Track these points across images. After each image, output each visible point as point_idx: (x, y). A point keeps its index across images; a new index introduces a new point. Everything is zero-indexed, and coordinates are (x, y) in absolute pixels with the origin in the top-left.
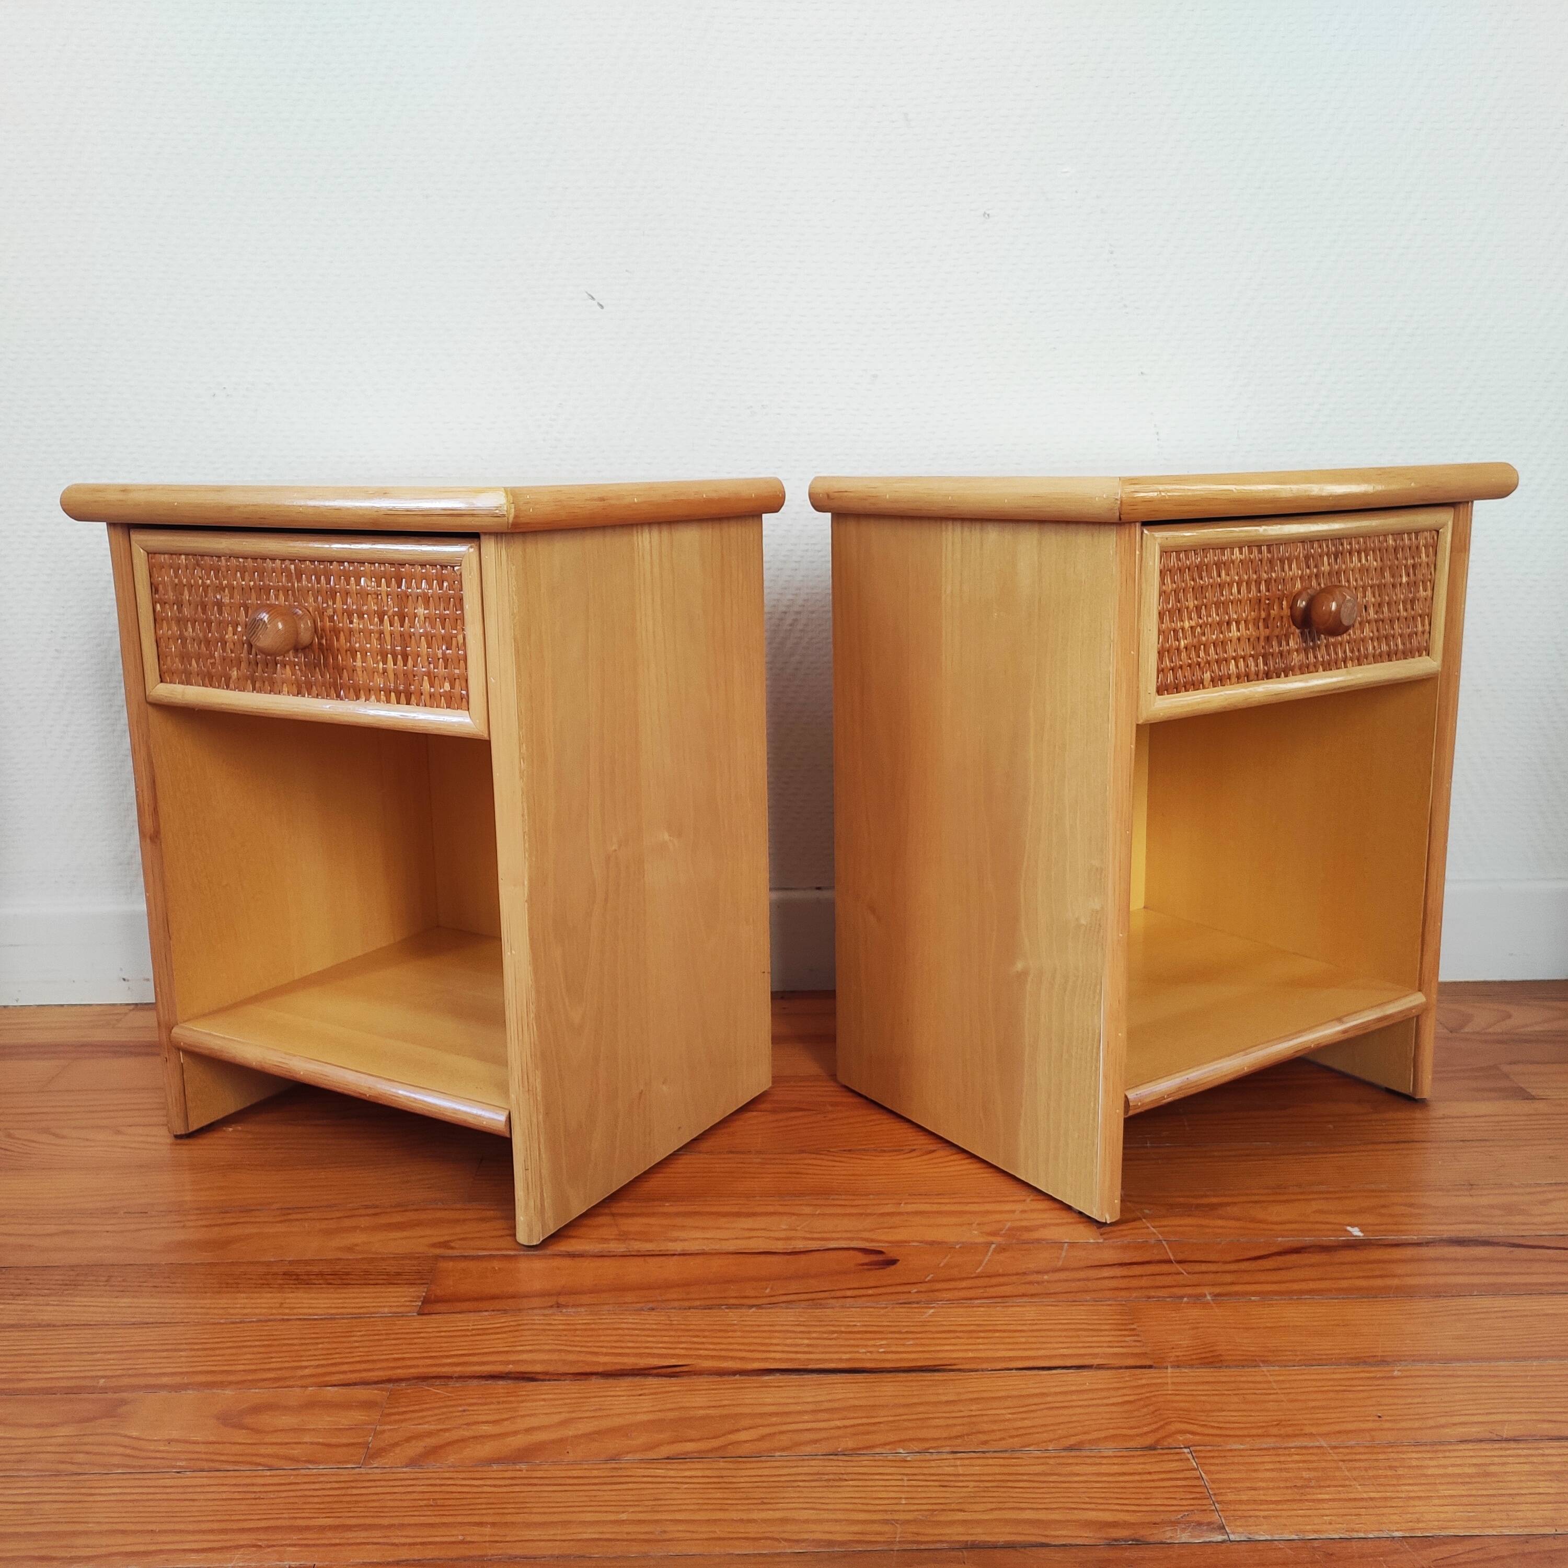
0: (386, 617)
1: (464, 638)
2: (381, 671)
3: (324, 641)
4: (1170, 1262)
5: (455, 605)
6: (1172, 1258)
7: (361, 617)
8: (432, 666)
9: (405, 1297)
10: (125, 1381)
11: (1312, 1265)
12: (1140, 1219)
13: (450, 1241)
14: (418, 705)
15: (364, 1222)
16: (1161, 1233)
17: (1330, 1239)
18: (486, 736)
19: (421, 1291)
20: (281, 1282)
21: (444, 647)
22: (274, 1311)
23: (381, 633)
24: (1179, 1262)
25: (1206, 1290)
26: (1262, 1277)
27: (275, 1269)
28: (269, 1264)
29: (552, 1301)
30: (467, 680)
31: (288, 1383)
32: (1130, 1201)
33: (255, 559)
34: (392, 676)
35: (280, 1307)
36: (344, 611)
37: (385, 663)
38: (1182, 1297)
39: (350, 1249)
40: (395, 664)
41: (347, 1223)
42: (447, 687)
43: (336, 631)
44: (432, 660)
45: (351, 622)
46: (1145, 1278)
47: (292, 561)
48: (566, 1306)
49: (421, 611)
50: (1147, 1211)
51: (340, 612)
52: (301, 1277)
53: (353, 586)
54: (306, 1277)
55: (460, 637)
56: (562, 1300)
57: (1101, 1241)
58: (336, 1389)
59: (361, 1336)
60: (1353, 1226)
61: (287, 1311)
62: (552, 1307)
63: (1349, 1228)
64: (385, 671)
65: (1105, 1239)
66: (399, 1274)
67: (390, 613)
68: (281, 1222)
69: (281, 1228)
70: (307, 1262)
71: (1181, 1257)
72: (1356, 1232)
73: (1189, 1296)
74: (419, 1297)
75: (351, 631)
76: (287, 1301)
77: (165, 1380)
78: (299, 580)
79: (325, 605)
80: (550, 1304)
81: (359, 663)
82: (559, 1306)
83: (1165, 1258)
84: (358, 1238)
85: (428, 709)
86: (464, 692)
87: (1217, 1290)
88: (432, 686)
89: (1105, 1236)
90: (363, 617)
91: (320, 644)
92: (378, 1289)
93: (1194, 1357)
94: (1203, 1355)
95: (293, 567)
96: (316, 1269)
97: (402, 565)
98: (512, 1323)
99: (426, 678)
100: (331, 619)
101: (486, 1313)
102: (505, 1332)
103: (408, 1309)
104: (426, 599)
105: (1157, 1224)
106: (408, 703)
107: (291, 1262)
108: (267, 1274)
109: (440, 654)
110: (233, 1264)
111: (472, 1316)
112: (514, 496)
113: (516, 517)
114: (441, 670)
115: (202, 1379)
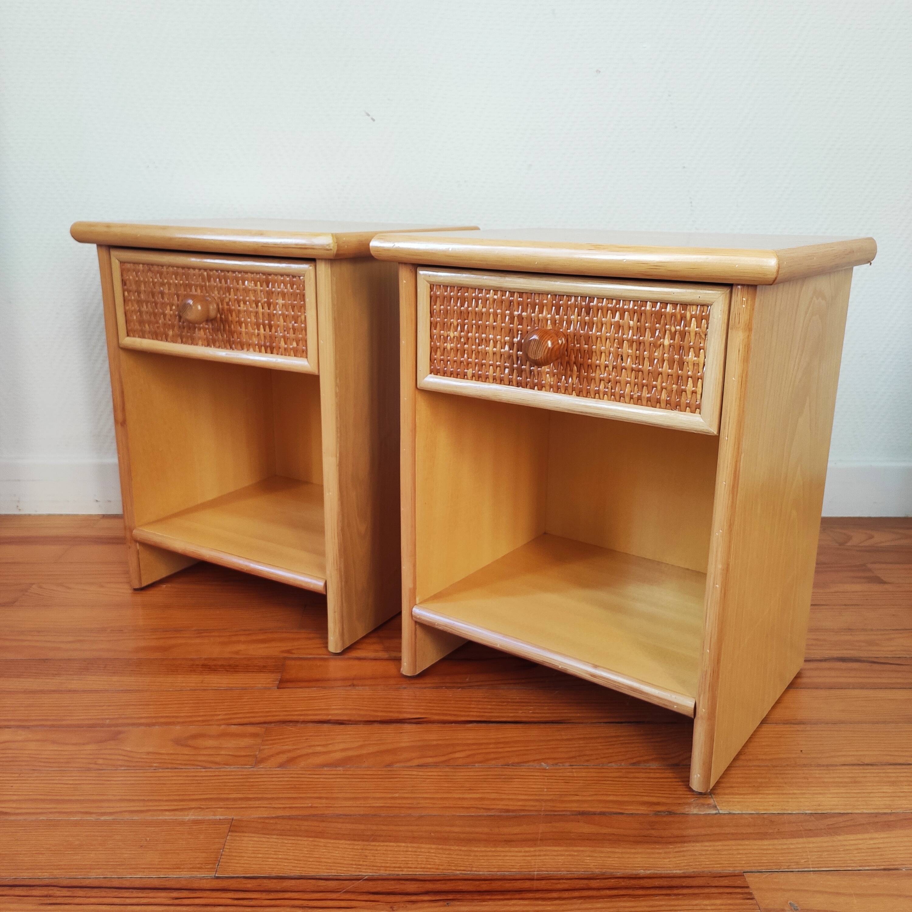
0: (260, 304)
1: (305, 318)
2: (256, 334)
3: (223, 316)
5: (300, 299)
7: (245, 303)
8: (286, 333)
9: (269, 679)
10: (120, 721)
13: (293, 650)
14: (277, 354)
15: (243, 638)
18: (317, 373)
19: (278, 676)
20: (201, 669)
21: (293, 322)
22: (199, 685)
23: (257, 313)
27: (197, 663)
28: (192, 660)
29: (350, 683)
30: (306, 341)
31: (211, 723)
33: (183, 268)
34: (262, 338)
35: (202, 683)
36: (235, 300)
37: (259, 330)
39: (237, 653)
40: (264, 331)
41: (234, 639)
42: (295, 344)
43: (230, 311)
44: (286, 329)
45: (239, 306)
47: (205, 270)
48: (358, 686)
49: (281, 301)
51: (233, 300)
53: (241, 286)
54: (213, 667)
55: (303, 317)
56: (355, 682)
58: (235, 726)
59: (246, 699)
61: (206, 685)
62: (350, 686)
64: (258, 335)
66: (264, 667)
67: (262, 302)
68: (197, 637)
69: (198, 641)
70: (214, 660)
74: (277, 679)
75: (239, 311)
76: (205, 680)
77: (143, 721)
78: (209, 281)
79: (224, 296)
81: (243, 329)
82: (353, 685)
84: (241, 647)
85: (283, 356)
86: (304, 348)
88: (286, 343)
90: (246, 304)
91: (221, 318)
92: (254, 674)
95: (205, 273)
96: (220, 663)
97: (270, 274)
98: (328, 694)
99: (282, 339)
100: (228, 304)
101: (315, 689)
103: (271, 685)
104: (283, 295)
106: (272, 353)
107: (206, 659)
108: (193, 665)
109: (291, 326)
110: (173, 659)
111: (307, 690)
112: (337, 239)
113: (338, 250)
114: (291, 335)
115: (163, 720)
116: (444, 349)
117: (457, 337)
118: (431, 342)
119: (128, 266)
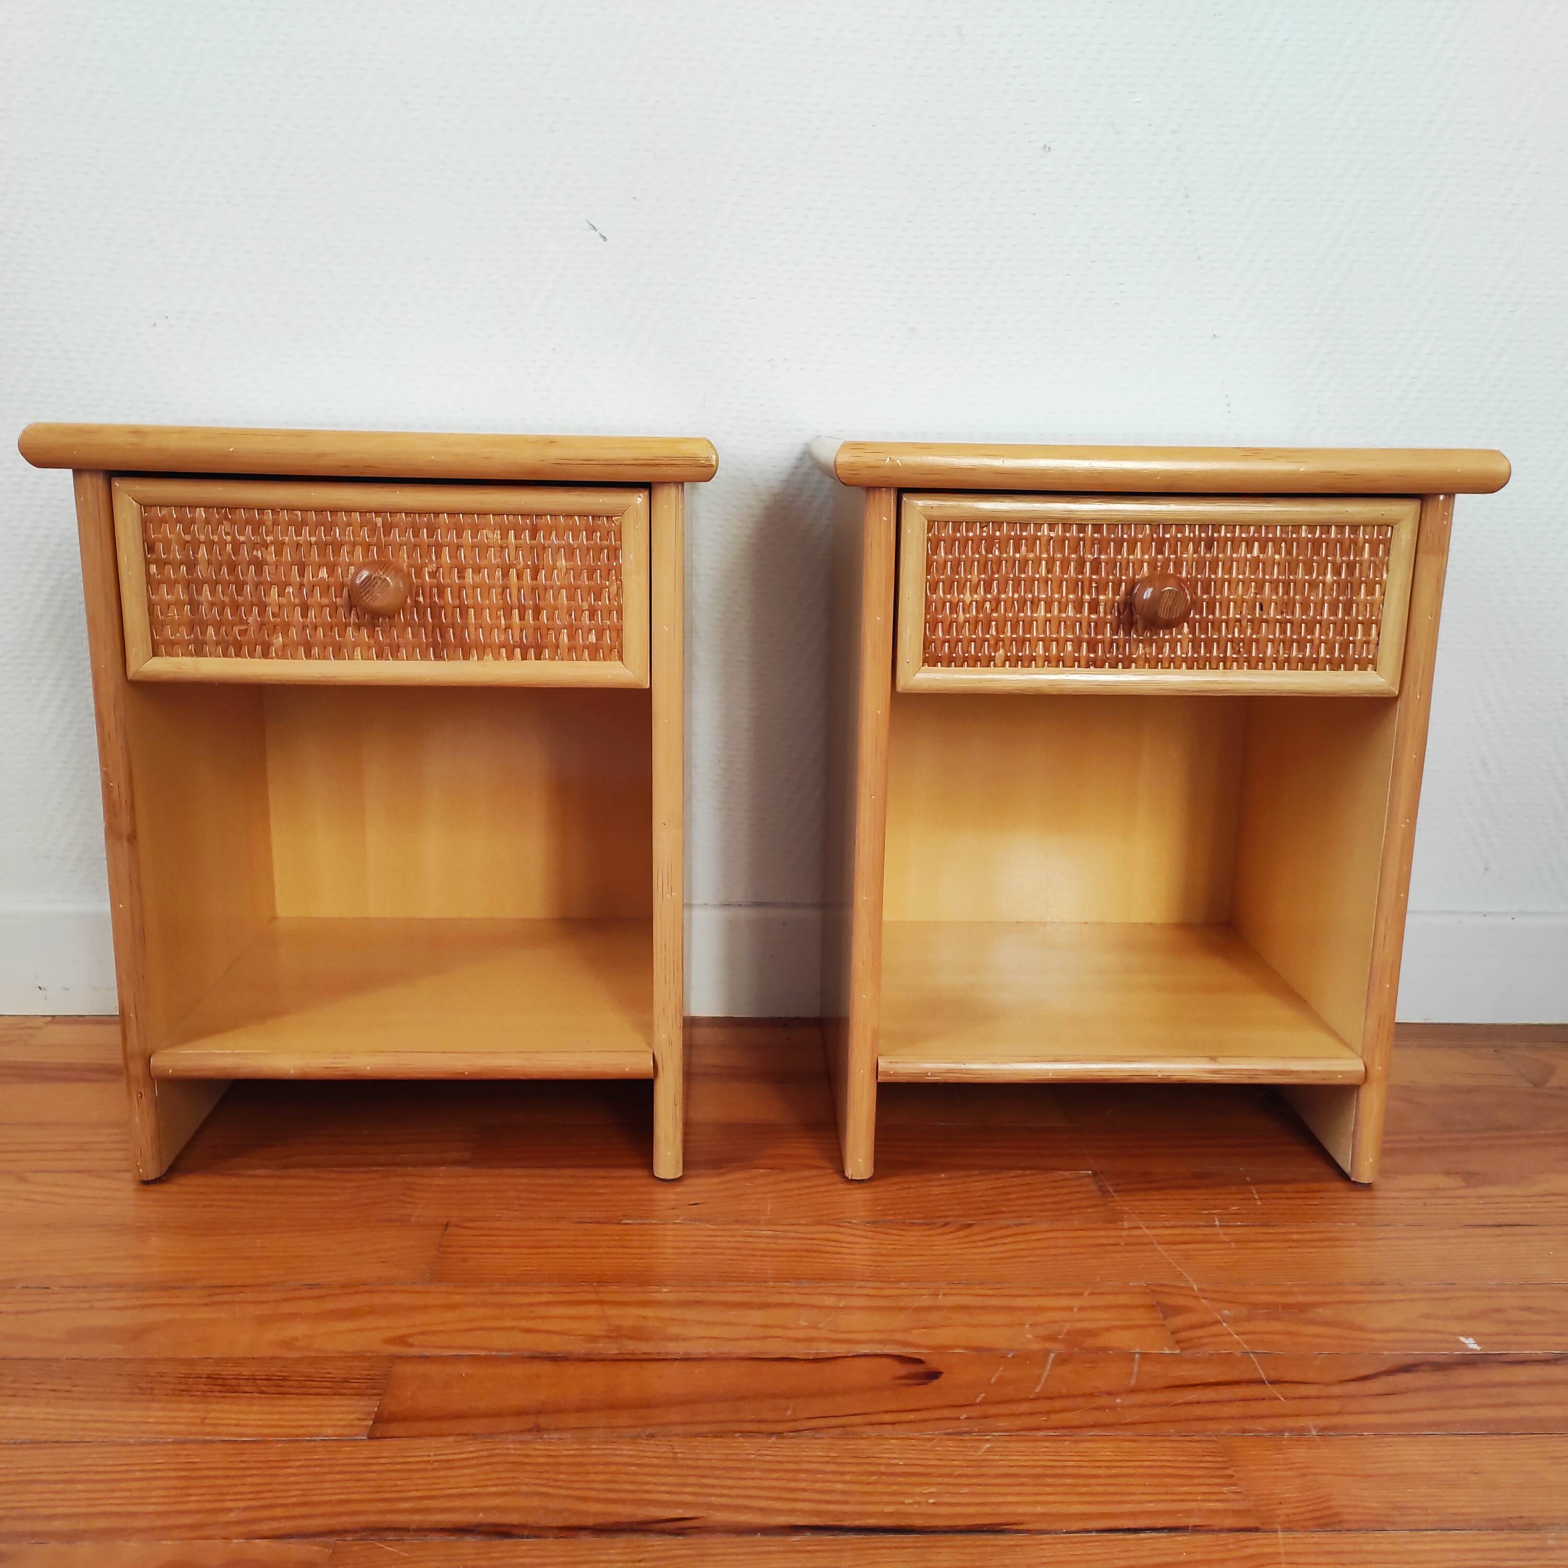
4: (1261, 1382)
6: (1264, 1378)
9: (353, 1413)
10: (7, 1526)
11: (1428, 1389)
12: (1219, 1322)
13: (411, 1335)
15: (308, 1307)
16: (1247, 1342)
17: (1442, 1352)
19: (370, 1405)
20: (204, 1387)
22: (194, 1429)
24: (1273, 1382)
25: (1309, 1422)
26: (1374, 1404)
27: (198, 1370)
28: (190, 1362)
29: (530, 1421)
31: (206, 1533)
32: (1205, 1298)
35: (202, 1424)
38: (1282, 1432)
39: (287, 1344)
41: (285, 1308)
46: (1236, 1404)
48: (548, 1430)
50: (1226, 1312)
52: (228, 1382)
54: (232, 1382)
56: (543, 1421)
57: (1178, 1352)
58: (266, 1542)
59: (299, 1467)
60: (1467, 1335)
61: (209, 1429)
62: (530, 1430)
63: (1462, 1339)
65: (1182, 1349)
66: (346, 1380)
68: (206, 1305)
69: (205, 1314)
70: (237, 1362)
71: (1274, 1375)
72: (1472, 1344)
73: (1291, 1430)
74: (369, 1414)
76: (211, 1415)
77: (57, 1525)
80: (529, 1426)
82: (538, 1429)
83: (1255, 1376)
84: (299, 1330)
87: (1323, 1422)
89: (1181, 1345)
92: (320, 1400)
93: (1307, 1516)
94: (1318, 1514)
96: (246, 1372)
98: (481, 1453)
101: (451, 1439)
102: (474, 1466)
103: (356, 1430)
105: (1241, 1329)
107: (219, 1361)
108: (187, 1376)
110: (149, 1361)
111: (434, 1442)
115: (101, 1523)
119: (160, 513)
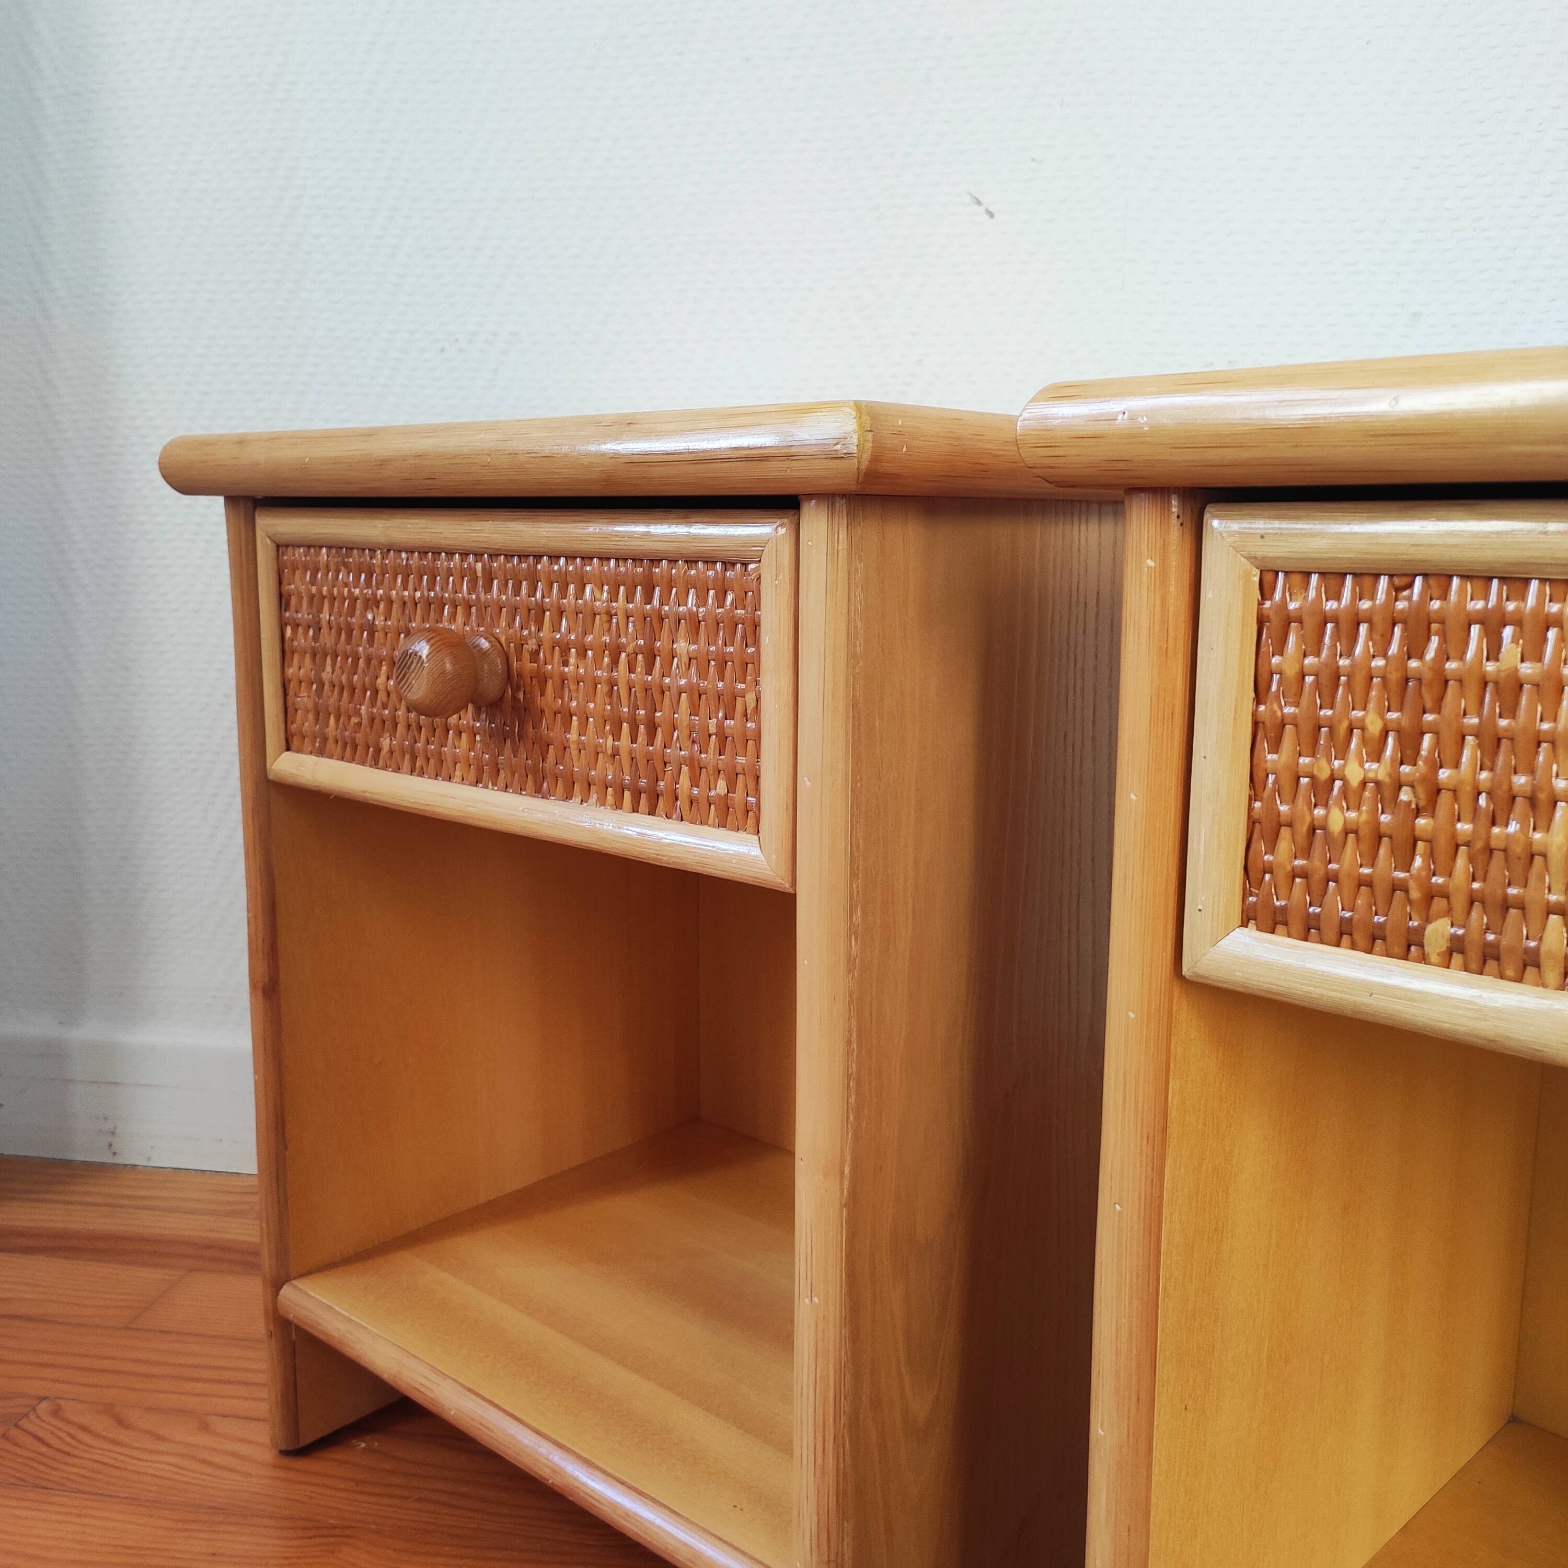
0: (623, 655)
1: (758, 700)
2: (609, 751)
3: (521, 696)
5: (744, 636)
7: (582, 653)
8: (696, 747)
14: (668, 817)
18: (786, 886)
21: (721, 715)
23: (612, 684)
30: (758, 777)
33: (423, 553)
34: (626, 763)
36: (555, 644)
37: (617, 736)
40: (634, 740)
42: (721, 787)
43: (543, 679)
44: (699, 738)
45: (566, 663)
47: (478, 555)
49: (682, 646)
51: (547, 646)
53: (569, 601)
55: (750, 698)
64: (615, 754)
67: (630, 649)
75: (563, 679)
78: (488, 588)
79: (525, 633)
81: (573, 736)
85: (685, 825)
86: (752, 800)
88: (695, 783)
90: (585, 655)
91: (515, 698)
95: (479, 566)
97: (655, 561)
99: (685, 769)
100: (535, 655)
104: (695, 623)
106: (652, 812)
109: (712, 725)
112: (872, 418)
113: (875, 459)
114: (709, 757)
116: (1312, 830)
117: (1377, 783)
118: (1251, 800)
